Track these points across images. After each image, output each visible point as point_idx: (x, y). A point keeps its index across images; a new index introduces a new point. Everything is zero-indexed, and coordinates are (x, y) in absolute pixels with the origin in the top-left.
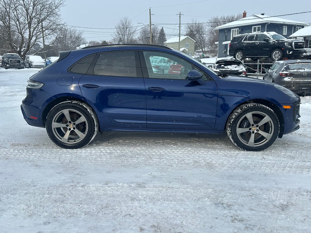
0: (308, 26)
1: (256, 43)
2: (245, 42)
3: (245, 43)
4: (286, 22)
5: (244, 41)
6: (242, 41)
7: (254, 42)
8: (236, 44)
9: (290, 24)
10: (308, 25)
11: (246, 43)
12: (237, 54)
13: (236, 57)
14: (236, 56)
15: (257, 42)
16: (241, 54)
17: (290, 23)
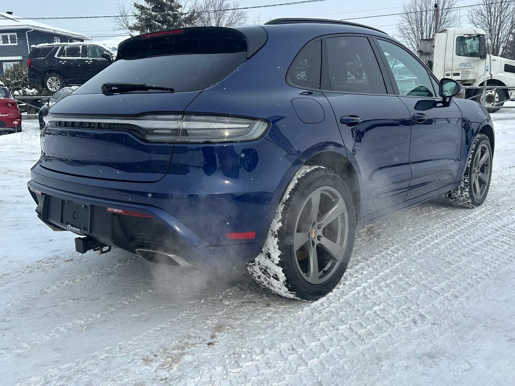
0: (89, 40)
1: (85, 60)
2: (61, 58)
3: (63, 60)
4: (58, 31)
5: (59, 55)
6: (56, 56)
7: (80, 58)
8: (43, 61)
9: (64, 34)
10: (90, 38)
11: (65, 60)
12: (48, 81)
13: (48, 86)
14: (48, 84)
15: (86, 58)
16: (57, 80)
17: (64, 32)
